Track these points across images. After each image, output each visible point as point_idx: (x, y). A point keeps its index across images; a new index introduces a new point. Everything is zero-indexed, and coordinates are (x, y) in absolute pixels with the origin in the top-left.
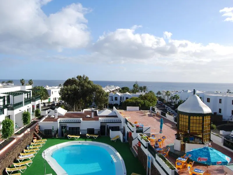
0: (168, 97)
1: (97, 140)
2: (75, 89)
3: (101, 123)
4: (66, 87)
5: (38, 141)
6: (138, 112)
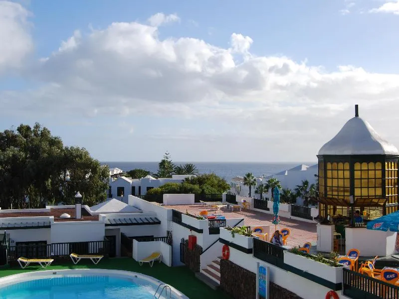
0: (250, 188)
1: (102, 265)
3: (106, 225)
6: (192, 206)
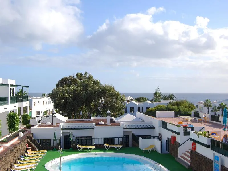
0: (208, 108)
4: (61, 88)
5: (34, 152)
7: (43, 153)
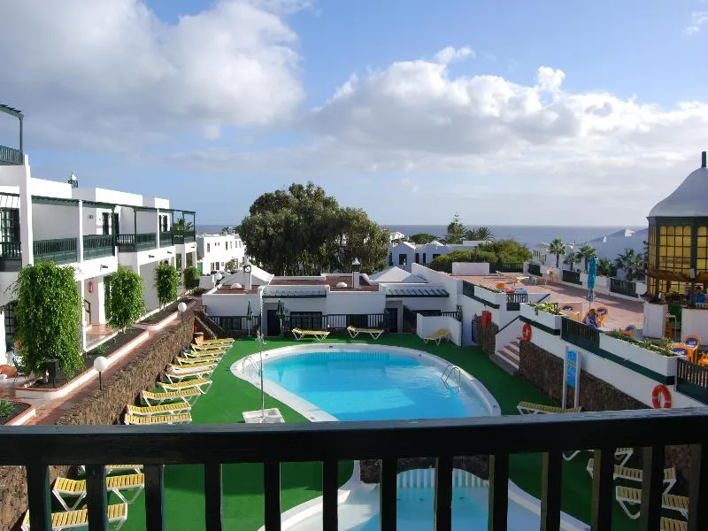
0: (558, 257)
2: (288, 221)
3: (387, 296)
4: (259, 216)
5: (209, 342)
6: (487, 277)
7: (226, 344)
